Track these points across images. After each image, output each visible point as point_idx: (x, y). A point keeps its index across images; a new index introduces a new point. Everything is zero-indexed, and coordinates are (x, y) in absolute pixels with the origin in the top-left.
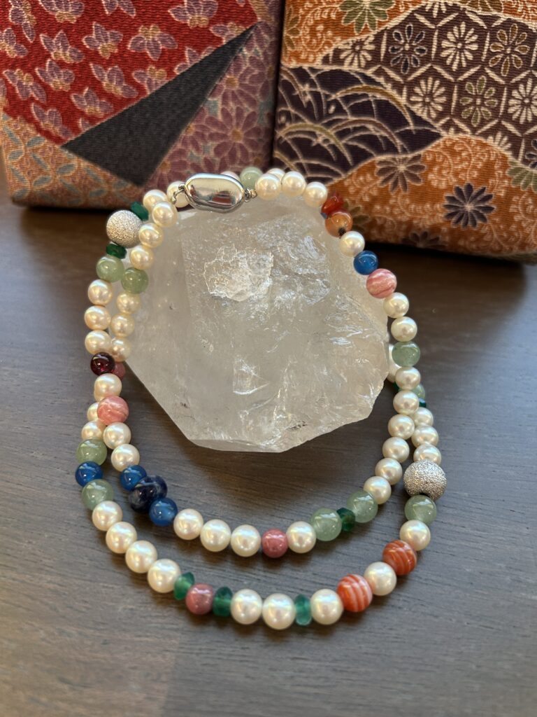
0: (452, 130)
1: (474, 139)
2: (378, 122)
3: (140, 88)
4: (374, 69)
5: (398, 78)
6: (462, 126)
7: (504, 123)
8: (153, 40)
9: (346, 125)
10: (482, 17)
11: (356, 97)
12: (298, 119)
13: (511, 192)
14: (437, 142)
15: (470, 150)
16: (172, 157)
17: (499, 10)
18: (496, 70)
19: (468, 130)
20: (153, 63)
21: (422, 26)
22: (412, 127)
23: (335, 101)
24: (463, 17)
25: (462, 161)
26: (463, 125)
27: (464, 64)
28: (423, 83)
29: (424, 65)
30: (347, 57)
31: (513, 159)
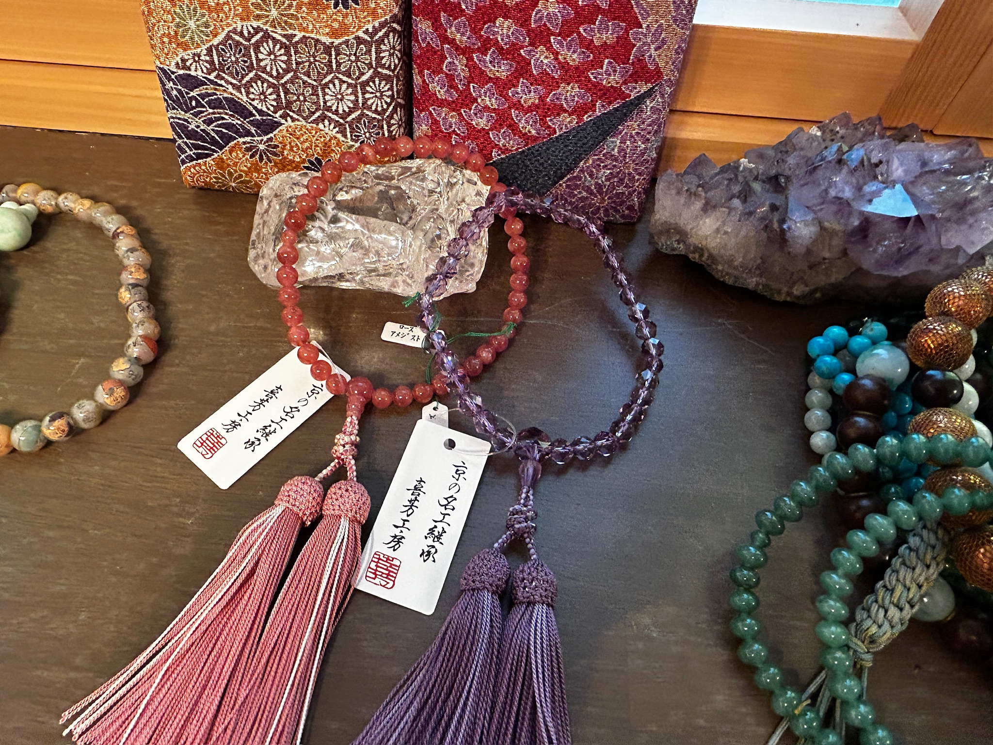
1: (308, 126)
2: (232, 113)
7: (326, 113)
9: (208, 115)
11: (208, 94)
14: (281, 128)
17: (295, 29)
18: (307, 74)
19: (301, 119)
22: (258, 117)
23: (194, 98)
24: (267, 36)
26: (296, 116)
27: (281, 71)
28: (254, 85)
29: (250, 71)
30: (191, 65)
31: (343, 139)
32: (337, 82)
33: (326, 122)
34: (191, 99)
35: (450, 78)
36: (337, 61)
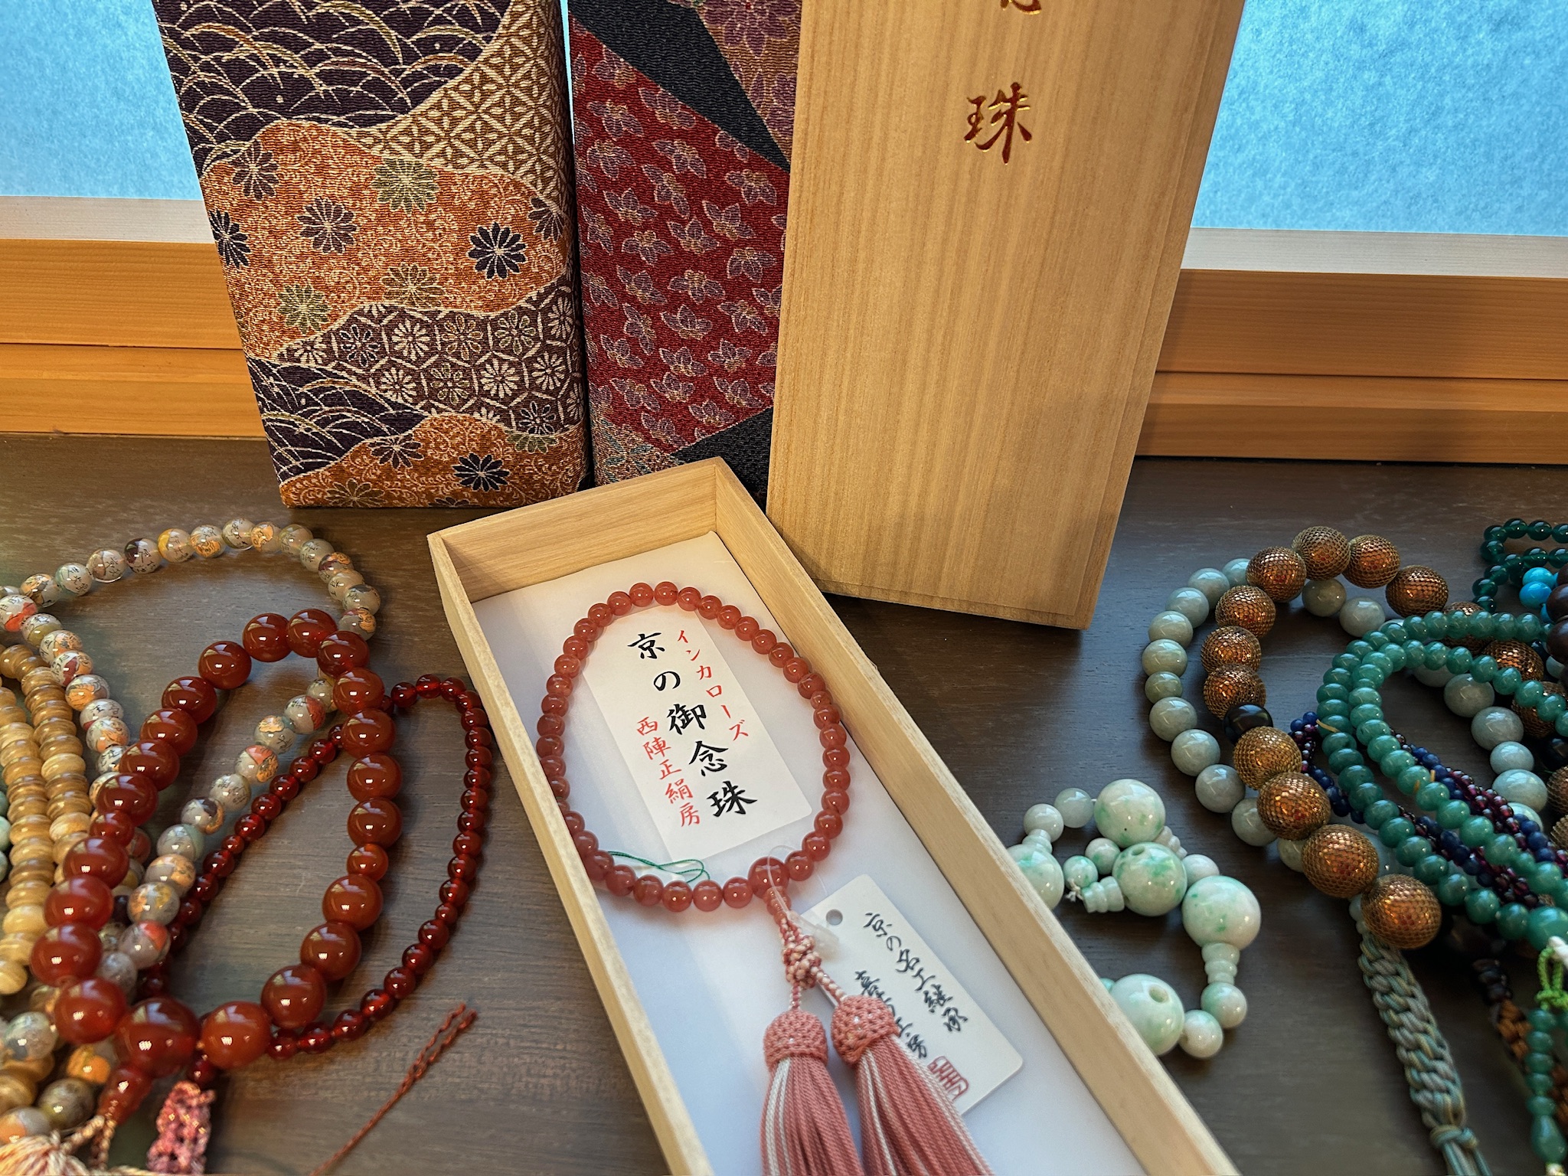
0: (433, 410)
1: (460, 417)
4: (333, 364)
7: (484, 399)
9: (323, 414)
10: (424, 313)
11: (324, 389)
13: (518, 456)
14: (423, 422)
17: (439, 305)
18: (457, 356)
19: (450, 409)
21: (366, 326)
22: (392, 411)
23: (304, 394)
24: (403, 315)
26: (443, 406)
27: (422, 354)
28: (386, 373)
29: (382, 357)
30: (301, 355)
31: (506, 428)
32: (496, 362)
33: (484, 411)
34: (299, 396)
35: (633, 342)
36: (494, 338)
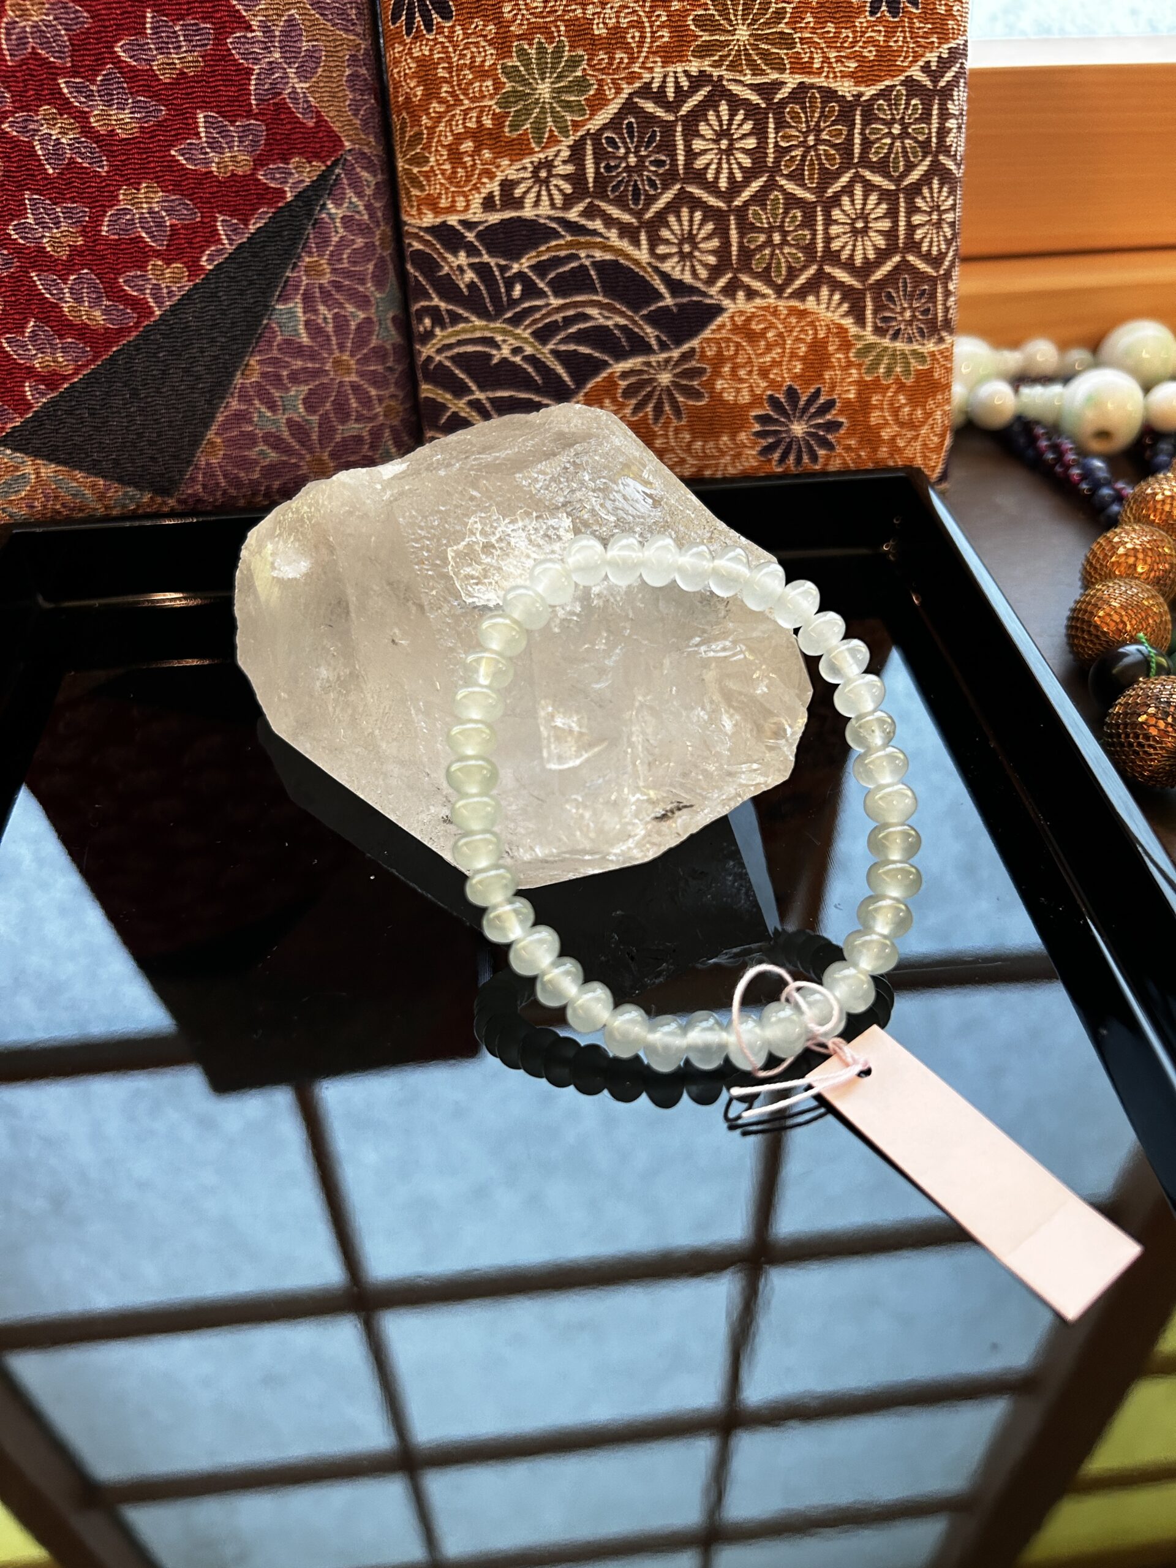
0: (741, 294)
1: (782, 304)
2: (606, 301)
3: (140, 307)
4: (580, 207)
5: (626, 218)
6: (756, 285)
7: (828, 269)
8: (151, 211)
9: (548, 314)
10: (754, 87)
11: (557, 262)
12: (456, 319)
13: (865, 389)
14: (719, 320)
15: (780, 326)
16: (224, 428)
17: (782, 70)
18: (796, 177)
19: (769, 291)
20: (158, 254)
21: (652, 118)
22: (669, 301)
23: (521, 276)
24: (720, 93)
25: (769, 348)
26: (759, 284)
27: (739, 176)
30: (526, 193)
31: (856, 329)
